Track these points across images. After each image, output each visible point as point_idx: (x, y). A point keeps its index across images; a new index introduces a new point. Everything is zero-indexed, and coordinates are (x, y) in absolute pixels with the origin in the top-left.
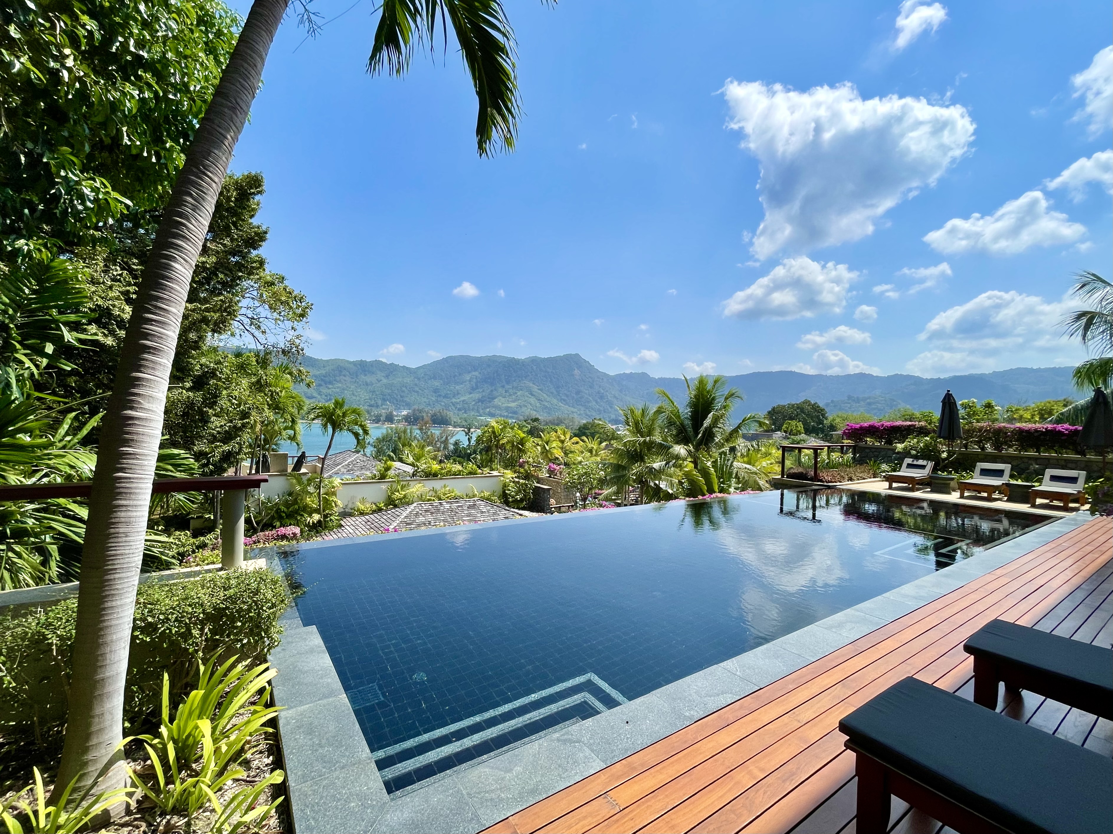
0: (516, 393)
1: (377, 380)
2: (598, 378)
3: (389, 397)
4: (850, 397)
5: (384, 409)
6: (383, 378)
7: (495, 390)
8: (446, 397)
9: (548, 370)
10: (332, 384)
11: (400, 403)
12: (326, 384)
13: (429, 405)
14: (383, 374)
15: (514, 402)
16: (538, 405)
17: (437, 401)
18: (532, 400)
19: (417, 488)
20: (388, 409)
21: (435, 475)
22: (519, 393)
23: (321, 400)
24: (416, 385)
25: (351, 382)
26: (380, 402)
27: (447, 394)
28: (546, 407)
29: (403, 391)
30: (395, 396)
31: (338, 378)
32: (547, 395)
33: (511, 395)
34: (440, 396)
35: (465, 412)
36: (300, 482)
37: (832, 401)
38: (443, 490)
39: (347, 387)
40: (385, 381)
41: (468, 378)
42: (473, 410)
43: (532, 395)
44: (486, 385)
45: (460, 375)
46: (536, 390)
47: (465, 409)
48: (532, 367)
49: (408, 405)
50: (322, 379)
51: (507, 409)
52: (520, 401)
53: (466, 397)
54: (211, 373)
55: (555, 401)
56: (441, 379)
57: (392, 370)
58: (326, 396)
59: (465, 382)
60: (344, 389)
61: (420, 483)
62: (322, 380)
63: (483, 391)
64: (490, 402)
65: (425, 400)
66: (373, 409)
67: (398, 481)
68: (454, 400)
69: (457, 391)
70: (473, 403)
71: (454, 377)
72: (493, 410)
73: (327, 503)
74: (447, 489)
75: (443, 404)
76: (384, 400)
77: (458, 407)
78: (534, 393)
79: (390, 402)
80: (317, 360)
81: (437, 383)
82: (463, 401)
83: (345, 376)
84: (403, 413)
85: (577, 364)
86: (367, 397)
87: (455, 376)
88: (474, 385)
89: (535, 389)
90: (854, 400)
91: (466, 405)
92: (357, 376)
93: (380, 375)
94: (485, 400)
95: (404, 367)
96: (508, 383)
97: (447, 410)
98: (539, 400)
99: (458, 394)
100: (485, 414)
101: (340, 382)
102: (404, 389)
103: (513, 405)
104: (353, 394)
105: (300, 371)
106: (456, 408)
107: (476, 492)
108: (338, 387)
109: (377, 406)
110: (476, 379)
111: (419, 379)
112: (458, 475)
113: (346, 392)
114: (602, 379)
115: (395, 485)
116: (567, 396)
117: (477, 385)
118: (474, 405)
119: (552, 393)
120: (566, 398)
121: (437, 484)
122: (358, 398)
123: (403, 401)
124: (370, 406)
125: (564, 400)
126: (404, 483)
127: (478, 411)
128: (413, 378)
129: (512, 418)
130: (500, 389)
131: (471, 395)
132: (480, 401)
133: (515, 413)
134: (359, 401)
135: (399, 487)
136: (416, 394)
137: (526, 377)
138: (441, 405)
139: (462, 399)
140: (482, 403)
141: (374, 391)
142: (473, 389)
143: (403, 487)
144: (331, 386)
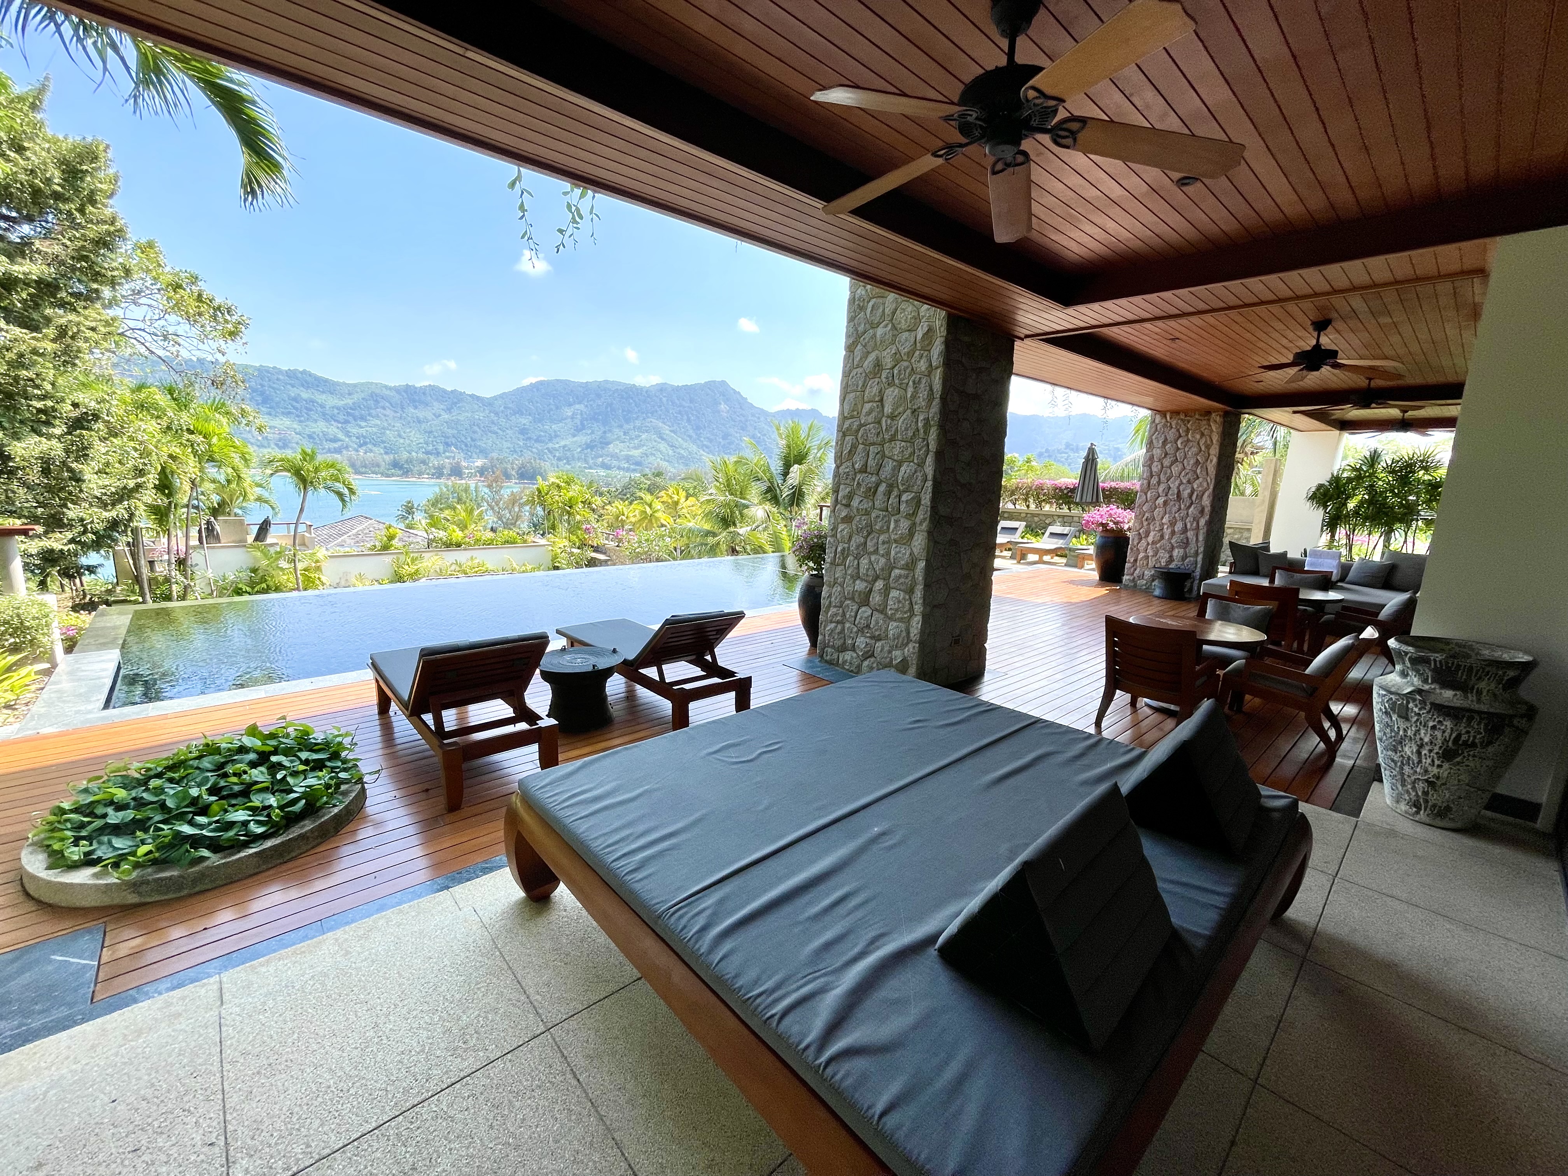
0: (640, 436)
1: (434, 415)
2: (753, 415)
3: (454, 441)
4: (1068, 446)
5: (448, 458)
6: (442, 413)
7: (610, 431)
8: (537, 440)
9: (684, 403)
10: (366, 421)
11: (469, 448)
12: (355, 420)
13: (515, 451)
14: (442, 407)
15: (636, 448)
16: (671, 452)
17: (527, 447)
18: (663, 446)
19: (432, 561)
20: (454, 458)
21: (458, 545)
22: (644, 436)
23: (351, 444)
24: (493, 423)
25: (394, 417)
26: (441, 448)
27: (540, 436)
28: (682, 457)
29: (474, 432)
30: (463, 438)
31: (373, 412)
32: (683, 439)
33: (632, 439)
34: (530, 439)
35: (568, 463)
36: (266, 555)
37: (1047, 451)
38: (469, 563)
39: (390, 424)
40: (446, 416)
41: (570, 414)
42: (579, 459)
43: (663, 439)
44: (595, 425)
45: (557, 408)
46: (667, 432)
47: (567, 458)
48: (661, 399)
49: (483, 452)
50: (347, 412)
51: (628, 459)
52: (645, 448)
53: (568, 441)
54: (93, 415)
55: (694, 448)
56: (530, 415)
57: (455, 400)
58: (357, 438)
59: (566, 419)
60: (383, 428)
61: (437, 555)
62: (349, 414)
63: (593, 433)
64: (603, 448)
65: (509, 445)
66: (432, 458)
67: (407, 553)
68: (550, 445)
69: (555, 431)
70: (579, 450)
71: (549, 412)
72: (607, 460)
73: (308, 580)
74: (476, 561)
75: (534, 450)
76: (447, 444)
77: (557, 455)
78: (665, 436)
79: (457, 448)
80: (337, 384)
81: (524, 421)
82: (564, 447)
83: (384, 408)
84: (477, 464)
85: (724, 396)
86: (422, 441)
87: (551, 410)
88: (579, 423)
89: (666, 430)
90: (1072, 449)
91: (568, 454)
92: (402, 408)
93: (437, 407)
94: (596, 446)
95: (472, 396)
96: (627, 421)
97: (540, 459)
98: (672, 446)
99: (556, 436)
100: (596, 466)
101: (377, 416)
102: (476, 428)
103: (636, 453)
104: (400, 436)
105: (242, 409)
106: (554, 456)
107: (515, 565)
108: (376, 425)
109: (438, 454)
110: (581, 414)
111: (497, 414)
112: (489, 544)
113: (388, 432)
114: (759, 418)
115: (402, 558)
116: (711, 441)
117: (582, 424)
118: (580, 452)
119: (690, 437)
120: (709, 444)
121: (462, 556)
122: (408, 442)
123: (475, 446)
124: (427, 453)
125: (707, 447)
126: (416, 555)
127: (586, 461)
128: (487, 412)
129: (634, 470)
130: (616, 431)
131: (575, 439)
132: (590, 446)
133: (638, 464)
134: (409, 445)
135: (409, 561)
136: (494, 436)
137: (652, 413)
138: (532, 452)
139: (563, 443)
140: (592, 450)
141: (431, 432)
142: (579, 430)
143: (414, 560)
144: (363, 424)
